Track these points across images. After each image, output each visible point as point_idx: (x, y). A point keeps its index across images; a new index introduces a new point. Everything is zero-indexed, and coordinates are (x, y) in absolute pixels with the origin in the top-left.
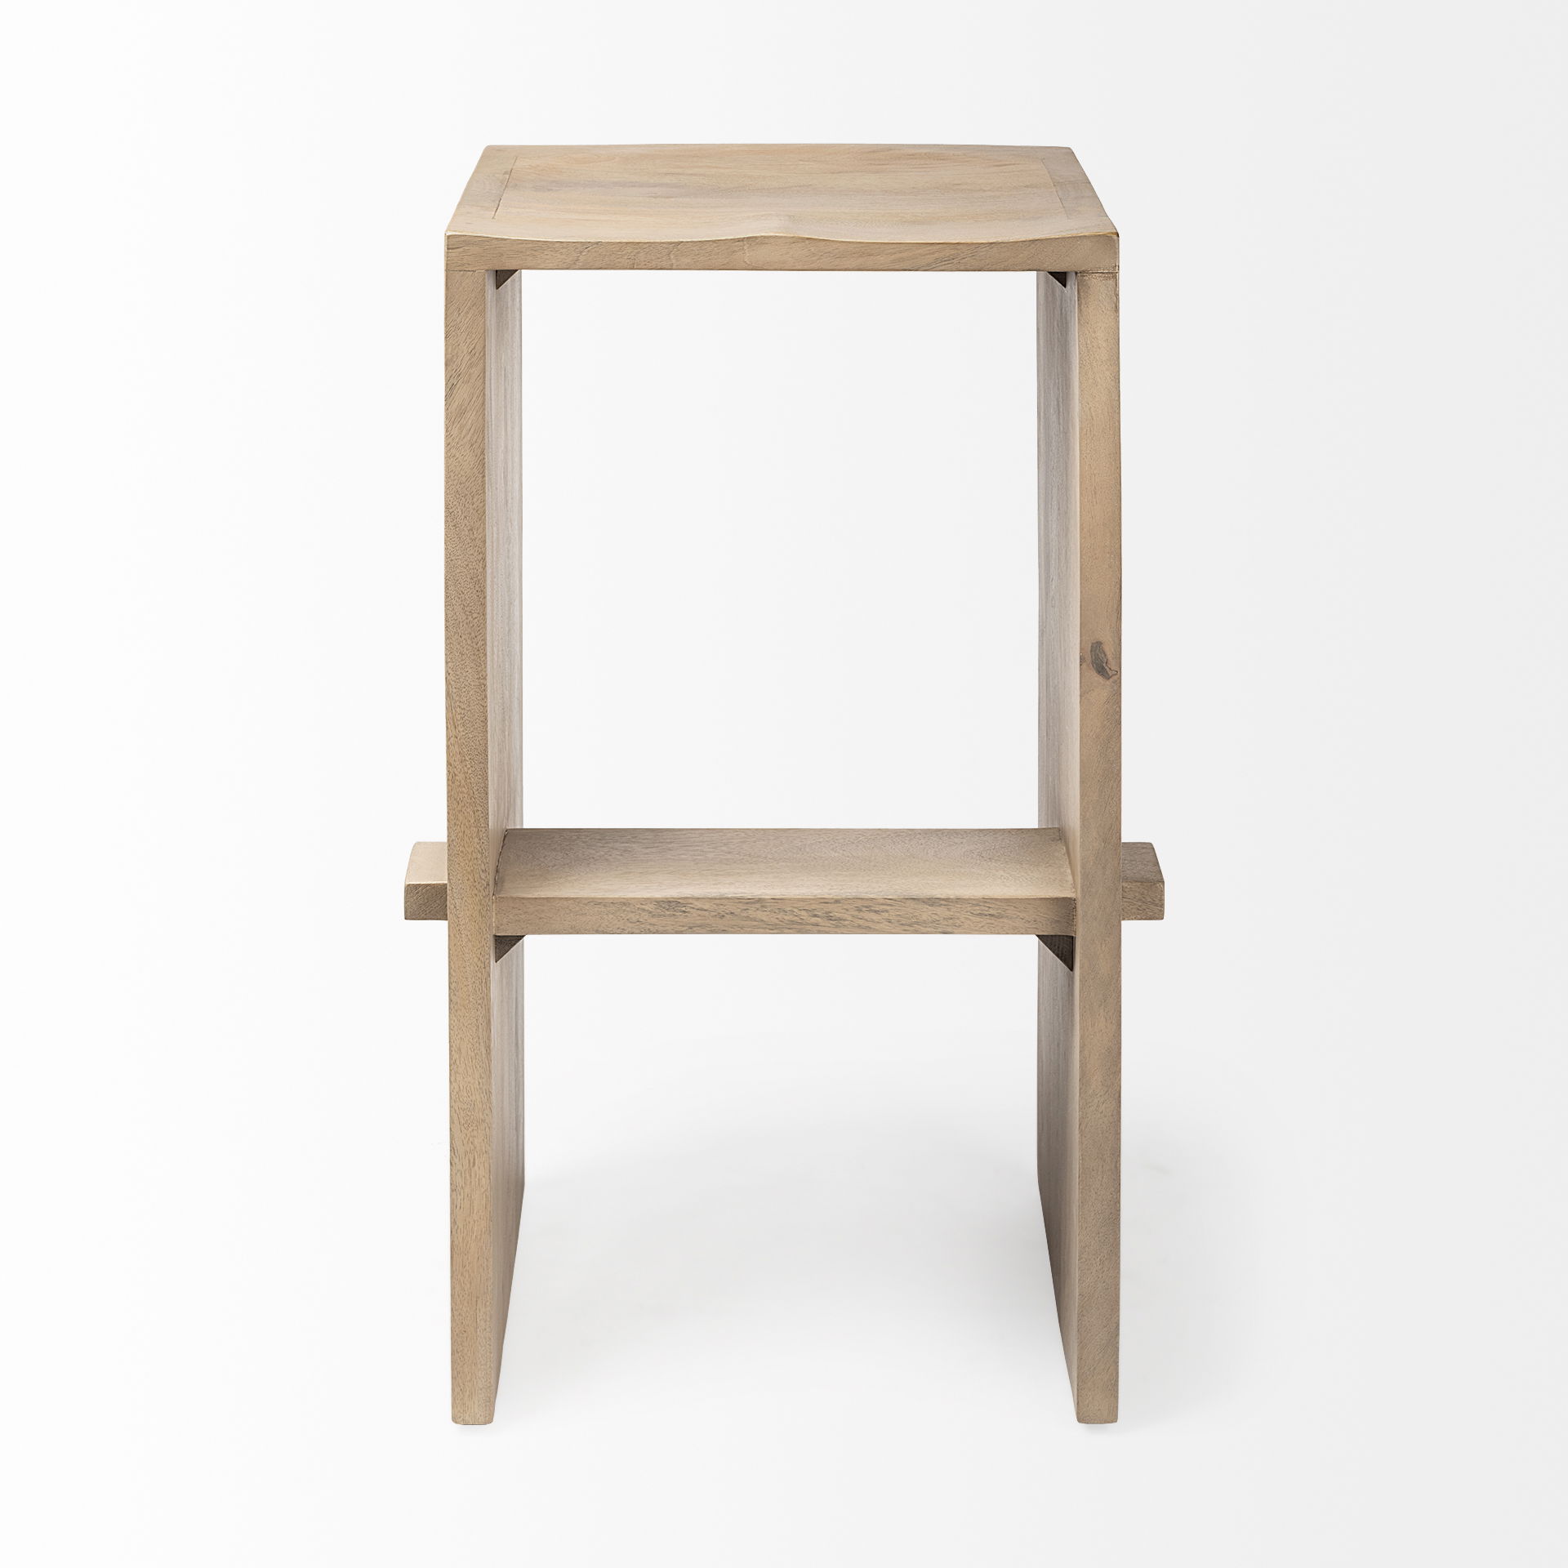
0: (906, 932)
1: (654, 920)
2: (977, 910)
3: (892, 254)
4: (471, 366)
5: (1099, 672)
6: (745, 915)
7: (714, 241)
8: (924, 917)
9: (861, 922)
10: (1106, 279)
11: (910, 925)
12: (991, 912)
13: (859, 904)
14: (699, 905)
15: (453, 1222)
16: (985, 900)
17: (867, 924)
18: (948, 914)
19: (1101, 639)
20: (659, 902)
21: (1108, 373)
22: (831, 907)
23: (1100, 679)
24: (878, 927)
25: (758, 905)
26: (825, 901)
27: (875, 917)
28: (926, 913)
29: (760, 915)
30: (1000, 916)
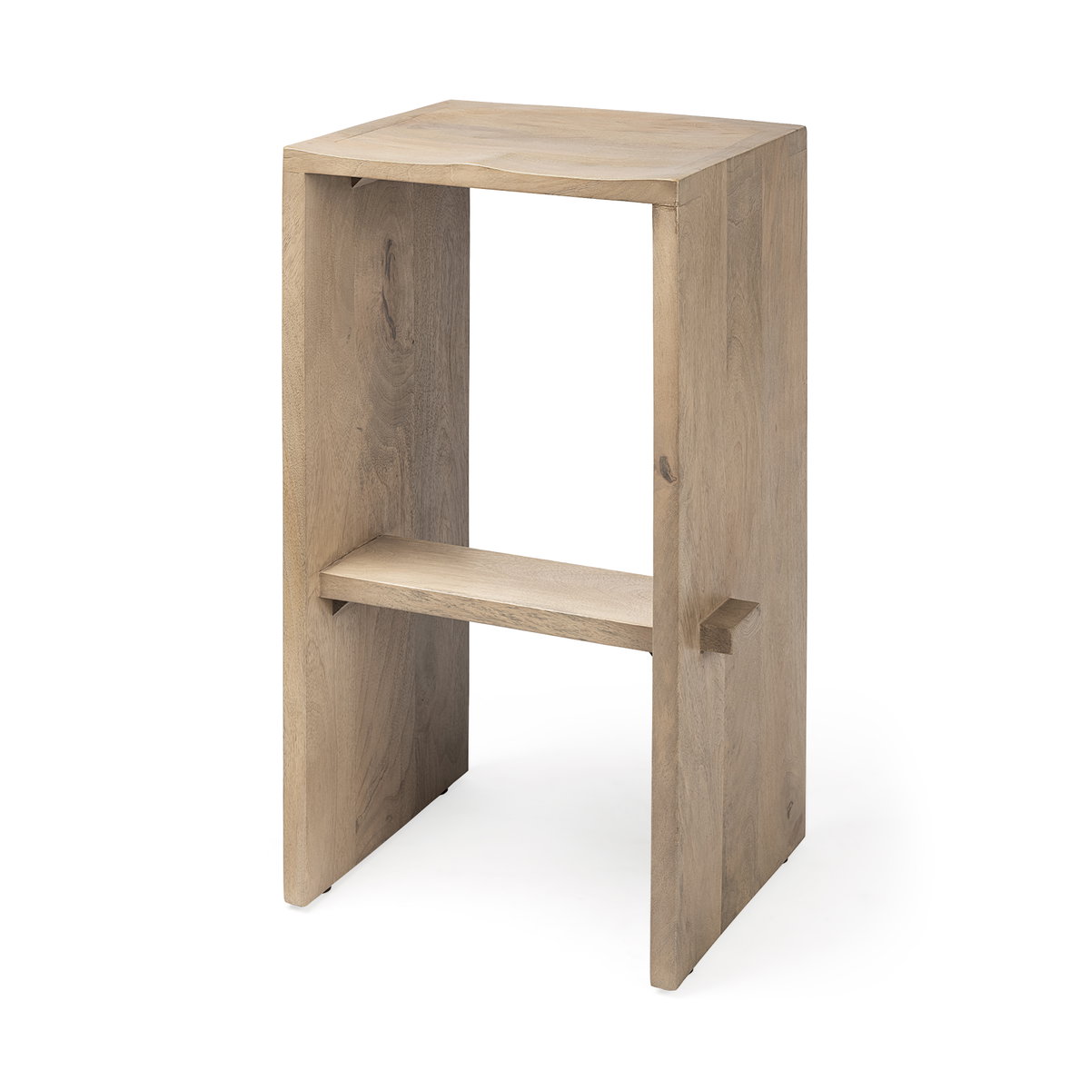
0: (557, 635)
1: (409, 603)
2: (602, 627)
3: (538, 182)
4: (296, 233)
5: (665, 477)
6: (462, 607)
7: (434, 166)
8: (569, 627)
9: (531, 624)
10: (670, 210)
11: (560, 631)
12: (610, 630)
13: (530, 611)
14: (435, 597)
15: (285, 774)
16: (606, 622)
17: (534, 626)
18: (584, 627)
19: (666, 455)
20: (412, 591)
21: (670, 274)
22: (513, 611)
23: (665, 482)
24: (541, 629)
25: (470, 603)
26: (510, 607)
27: (539, 622)
28: (571, 625)
29: (470, 609)
30: (615, 634)
